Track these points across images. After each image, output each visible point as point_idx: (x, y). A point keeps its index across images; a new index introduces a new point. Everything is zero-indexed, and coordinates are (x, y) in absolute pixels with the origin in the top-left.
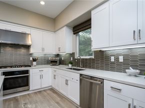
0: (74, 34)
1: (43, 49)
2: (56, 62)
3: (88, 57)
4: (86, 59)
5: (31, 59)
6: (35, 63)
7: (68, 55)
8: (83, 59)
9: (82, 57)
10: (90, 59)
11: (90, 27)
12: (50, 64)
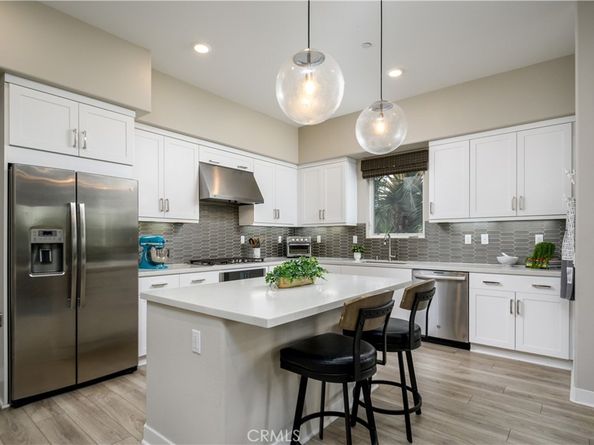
0: (364, 177)
2: (306, 247)
5: (243, 240)
7: (339, 230)
8: (395, 241)
10: (414, 240)
11: (426, 169)
12: (289, 255)
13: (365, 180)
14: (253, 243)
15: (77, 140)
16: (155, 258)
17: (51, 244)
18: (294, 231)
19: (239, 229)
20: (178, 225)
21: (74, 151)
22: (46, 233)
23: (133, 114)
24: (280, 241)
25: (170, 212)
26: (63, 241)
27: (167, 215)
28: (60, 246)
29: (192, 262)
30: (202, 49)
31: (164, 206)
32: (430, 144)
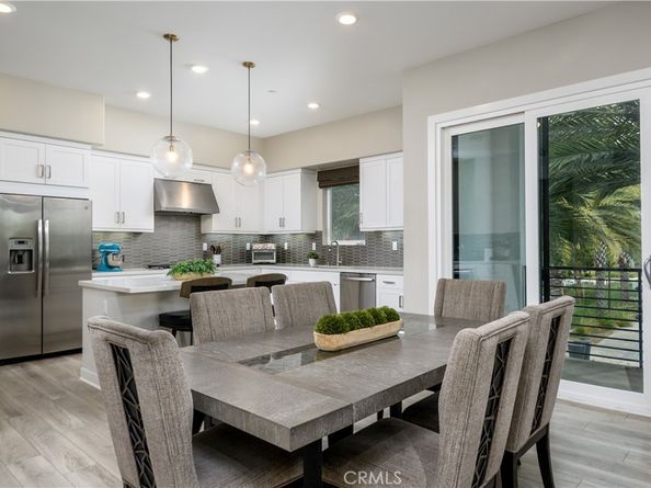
0: (320, 187)
1: (238, 222)
2: (271, 254)
3: (353, 243)
4: (349, 247)
5: (205, 247)
6: (217, 259)
8: (343, 247)
9: (341, 243)
10: (358, 246)
12: (254, 261)
13: (321, 190)
14: (216, 250)
15: (44, 172)
16: (111, 261)
17: (24, 251)
18: (266, 238)
19: (201, 236)
20: (137, 234)
21: (42, 181)
22: (20, 242)
23: (89, 147)
24: (248, 248)
25: (126, 223)
26: (32, 248)
27: (123, 226)
28: (30, 251)
29: (150, 267)
30: (143, 95)
31: (120, 217)
32: (361, 161)
